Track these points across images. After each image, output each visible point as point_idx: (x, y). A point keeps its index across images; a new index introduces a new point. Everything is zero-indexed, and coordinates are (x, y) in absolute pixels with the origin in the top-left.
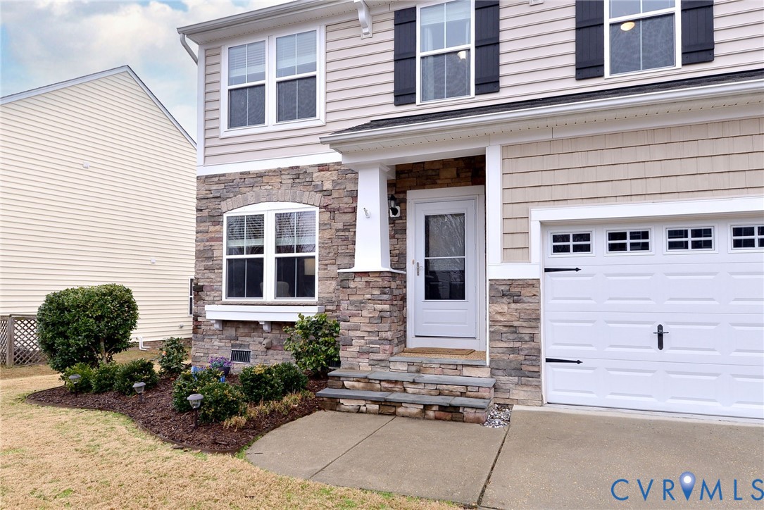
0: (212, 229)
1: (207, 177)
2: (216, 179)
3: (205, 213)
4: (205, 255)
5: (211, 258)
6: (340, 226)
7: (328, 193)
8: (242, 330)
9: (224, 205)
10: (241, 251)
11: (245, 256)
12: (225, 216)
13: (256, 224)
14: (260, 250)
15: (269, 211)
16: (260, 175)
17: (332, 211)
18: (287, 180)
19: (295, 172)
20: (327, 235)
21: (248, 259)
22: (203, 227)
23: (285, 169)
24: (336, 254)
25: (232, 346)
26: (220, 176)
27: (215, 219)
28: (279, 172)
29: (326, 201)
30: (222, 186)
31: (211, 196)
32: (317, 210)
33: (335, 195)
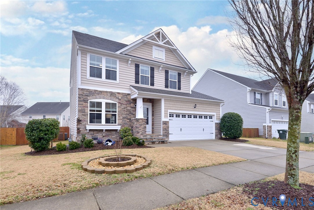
0: (84, 104)
1: (82, 89)
2: (86, 90)
3: (82, 99)
4: (82, 111)
5: (85, 112)
6: (123, 107)
7: (120, 100)
8: (95, 132)
9: (88, 98)
10: (94, 111)
11: (96, 112)
12: (89, 101)
13: (99, 105)
14: (101, 111)
15: (104, 102)
16: (101, 92)
17: (121, 104)
18: (109, 95)
19: (111, 93)
20: (120, 109)
21: (96, 113)
22: (81, 103)
23: (108, 92)
24: (122, 114)
25: (92, 136)
26: (87, 89)
27: (86, 101)
28: (107, 92)
29: (119, 101)
30: (88, 92)
31: (84, 94)
32: (117, 103)
33: (122, 100)
